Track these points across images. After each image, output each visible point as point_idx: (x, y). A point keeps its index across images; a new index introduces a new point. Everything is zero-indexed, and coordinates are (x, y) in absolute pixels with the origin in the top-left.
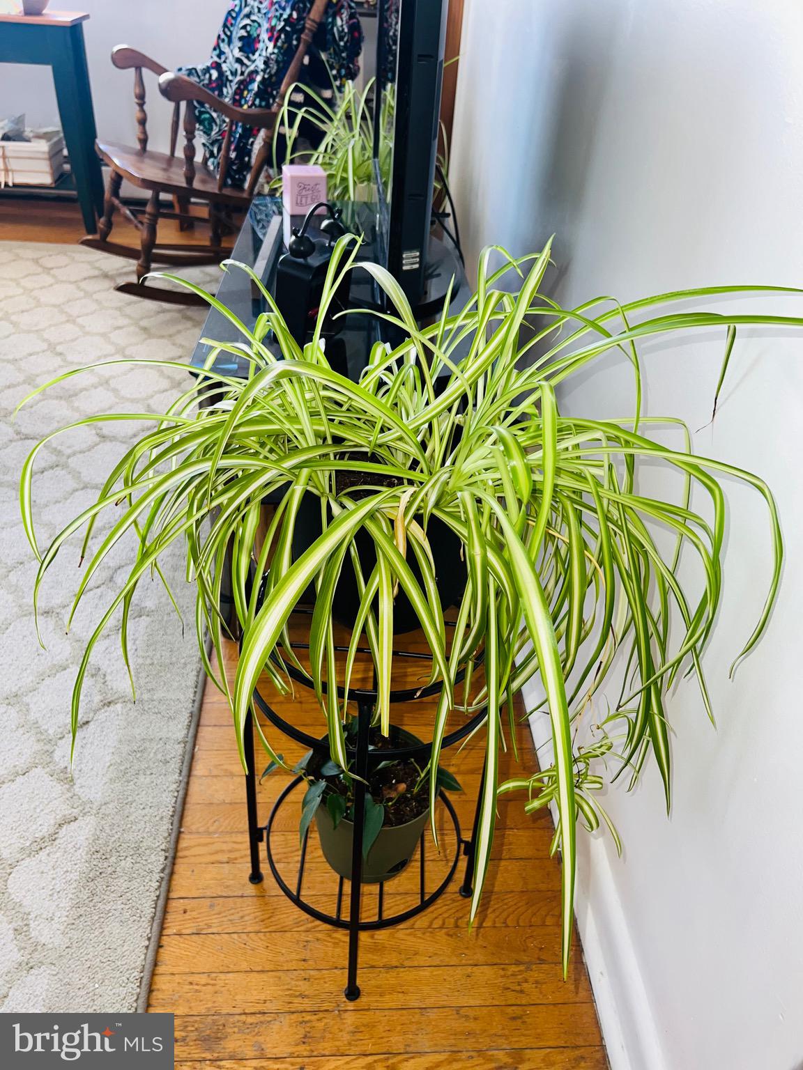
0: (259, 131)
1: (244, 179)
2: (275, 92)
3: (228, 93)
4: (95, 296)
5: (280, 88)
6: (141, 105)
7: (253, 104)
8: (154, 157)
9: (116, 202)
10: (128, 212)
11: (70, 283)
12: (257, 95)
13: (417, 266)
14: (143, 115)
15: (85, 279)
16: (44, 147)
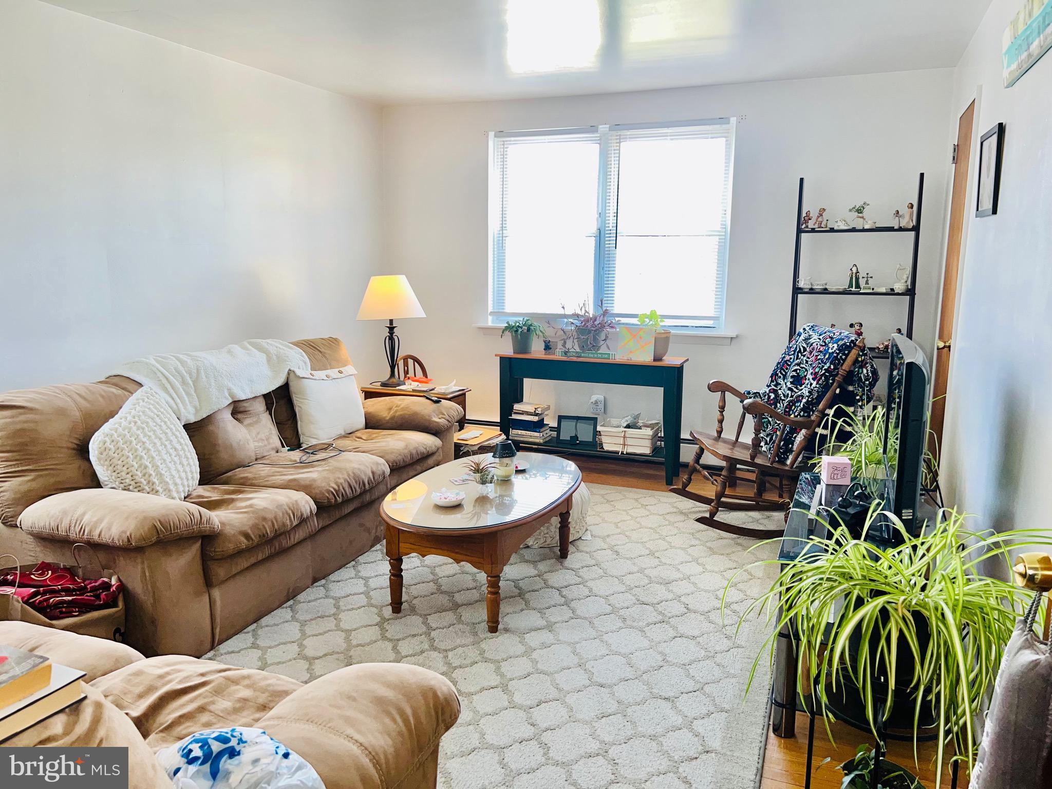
0: (801, 430)
1: (788, 458)
2: (814, 409)
3: (780, 406)
4: (675, 525)
5: (818, 406)
6: (722, 412)
7: (799, 414)
8: (726, 441)
9: (698, 467)
10: (707, 473)
11: (659, 515)
12: (802, 410)
13: (911, 517)
14: (722, 417)
15: (668, 513)
16: (649, 432)
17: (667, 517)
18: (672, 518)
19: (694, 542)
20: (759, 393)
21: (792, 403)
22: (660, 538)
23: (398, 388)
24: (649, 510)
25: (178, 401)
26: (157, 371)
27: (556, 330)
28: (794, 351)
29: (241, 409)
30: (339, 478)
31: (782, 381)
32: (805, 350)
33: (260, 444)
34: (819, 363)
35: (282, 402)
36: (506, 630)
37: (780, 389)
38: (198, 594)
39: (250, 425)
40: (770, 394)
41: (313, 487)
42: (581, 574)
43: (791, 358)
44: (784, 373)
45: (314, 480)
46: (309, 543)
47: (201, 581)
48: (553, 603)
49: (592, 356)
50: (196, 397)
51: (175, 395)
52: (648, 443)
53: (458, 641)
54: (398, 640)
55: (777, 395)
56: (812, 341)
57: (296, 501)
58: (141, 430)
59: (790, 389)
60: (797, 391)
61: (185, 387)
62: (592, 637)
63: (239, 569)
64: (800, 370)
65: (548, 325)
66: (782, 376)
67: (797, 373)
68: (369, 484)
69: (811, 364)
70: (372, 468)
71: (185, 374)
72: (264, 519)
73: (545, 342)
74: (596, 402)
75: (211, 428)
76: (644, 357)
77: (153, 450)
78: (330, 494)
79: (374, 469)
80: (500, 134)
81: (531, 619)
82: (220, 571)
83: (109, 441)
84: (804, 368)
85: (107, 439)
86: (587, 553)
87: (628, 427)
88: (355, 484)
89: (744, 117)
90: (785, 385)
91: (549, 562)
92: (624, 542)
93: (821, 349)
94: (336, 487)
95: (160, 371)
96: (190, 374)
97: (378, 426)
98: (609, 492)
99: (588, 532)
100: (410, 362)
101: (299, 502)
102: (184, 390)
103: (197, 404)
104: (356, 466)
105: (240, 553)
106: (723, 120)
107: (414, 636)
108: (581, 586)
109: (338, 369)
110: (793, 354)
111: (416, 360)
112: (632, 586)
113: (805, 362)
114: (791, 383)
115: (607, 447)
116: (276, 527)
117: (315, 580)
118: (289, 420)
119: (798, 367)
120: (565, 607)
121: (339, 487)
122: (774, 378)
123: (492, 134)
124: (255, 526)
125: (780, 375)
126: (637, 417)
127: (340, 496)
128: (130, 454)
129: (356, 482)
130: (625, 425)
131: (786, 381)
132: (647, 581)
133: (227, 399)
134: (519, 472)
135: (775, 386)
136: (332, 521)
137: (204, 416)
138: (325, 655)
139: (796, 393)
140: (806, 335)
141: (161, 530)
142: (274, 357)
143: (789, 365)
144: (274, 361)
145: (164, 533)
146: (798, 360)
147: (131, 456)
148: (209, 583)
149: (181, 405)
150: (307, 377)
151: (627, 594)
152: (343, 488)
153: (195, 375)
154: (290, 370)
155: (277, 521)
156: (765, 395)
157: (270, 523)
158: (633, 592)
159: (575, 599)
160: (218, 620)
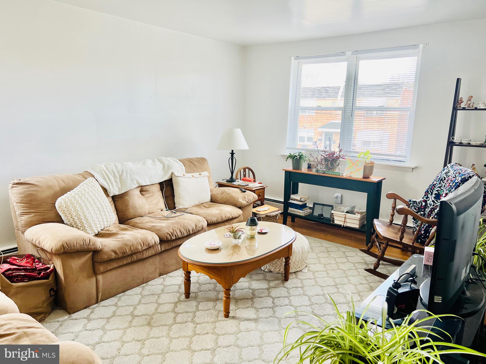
0: (434, 226)
3: (427, 210)
4: (358, 270)
6: (394, 210)
9: (376, 240)
10: (378, 244)
11: (352, 263)
13: (441, 302)
14: (393, 213)
15: (358, 263)
16: (358, 216)
17: (356, 265)
18: (358, 266)
19: (364, 282)
20: (416, 201)
21: (433, 209)
22: (345, 277)
23: (233, 183)
24: (348, 260)
25: (110, 184)
26: (103, 171)
27: (314, 159)
28: (439, 179)
29: (145, 190)
30: (175, 227)
31: (430, 196)
32: (445, 179)
33: (152, 206)
34: (449, 188)
35: (169, 187)
36: (233, 317)
37: (428, 200)
38: (89, 277)
39: (148, 197)
40: (423, 203)
41: (161, 230)
42: (290, 291)
43: (436, 183)
44: (432, 191)
45: (163, 227)
46: (158, 258)
47: (91, 271)
48: (266, 306)
49: (331, 173)
50: (119, 183)
51: (109, 183)
52: (358, 222)
53: (206, 320)
54: (179, 313)
55: (426, 204)
56: (449, 174)
57: (147, 237)
58: (81, 198)
59: (433, 201)
60: (437, 203)
61: (115, 179)
62: (275, 330)
63: (112, 267)
64: (440, 190)
65: (311, 156)
66: (430, 193)
67: (438, 192)
68: (192, 231)
69: (446, 188)
70: (196, 223)
71: (116, 173)
72: (126, 245)
73: (308, 164)
74: (337, 198)
75: (126, 198)
76: (358, 175)
77: (84, 207)
78: (168, 235)
79: (197, 224)
80: (297, 58)
81: (250, 313)
82: (102, 268)
83: (63, 203)
84: (442, 189)
85: (62, 201)
86: (300, 279)
87: (347, 212)
88: (184, 231)
89: (427, 44)
90: (432, 198)
91: (277, 282)
92: (324, 276)
93: (452, 180)
94: (172, 232)
95: (104, 171)
96: (118, 172)
97: (216, 201)
98: (331, 246)
99: (307, 268)
100: (247, 170)
101: (148, 238)
102: (114, 180)
103: (120, 186)
104: (186, 221)
105: (111, 260)
106: (415, 46)
107: (187, 312)
108: (286, 298)
109: (199, 173)
110: (438, 181)
111: (250, 169)
112: (314, 303)
113: (443, 186)
114: (434, 198)
115: (336, 222)
116: (132, 249)
117: (161, 275)
118: (171, 196)
119: (440, 189)
120: (271, 310)
121: (174, 231)
122: (426, 194)
123: (293, 58)
124: (121, 248)
125: (429, 192)
126: (354, 207)
127: (174, 236)
128: (72, 209)
129: (184, 230)
130: (345, 211)
131: (432, 196)
132: (324, 301)
133: (136, 185)
134: (261, 233)
135: (427, 198)
136: (170, 248)
137: (123, 192)
138: (142, 315)
139: (436, 203)
140: (447, 170)
141: (66, 247)
142: (166, 166)
143: (435, 187)
144: (165, 168)
145: (67, 248)
146: (440, 185)
147: (73, 210)
148: (95, 273)
149: (111, 187)
150: (180, 176)
151: (309, 307)
152: (176, 232)
153: (120, 173)
154: (172, 172)
155: (133, 247)
156: (420, 203)
157: (129, 247)
158: (313, 307)
159: (279, 306)
160: (100, 290)
